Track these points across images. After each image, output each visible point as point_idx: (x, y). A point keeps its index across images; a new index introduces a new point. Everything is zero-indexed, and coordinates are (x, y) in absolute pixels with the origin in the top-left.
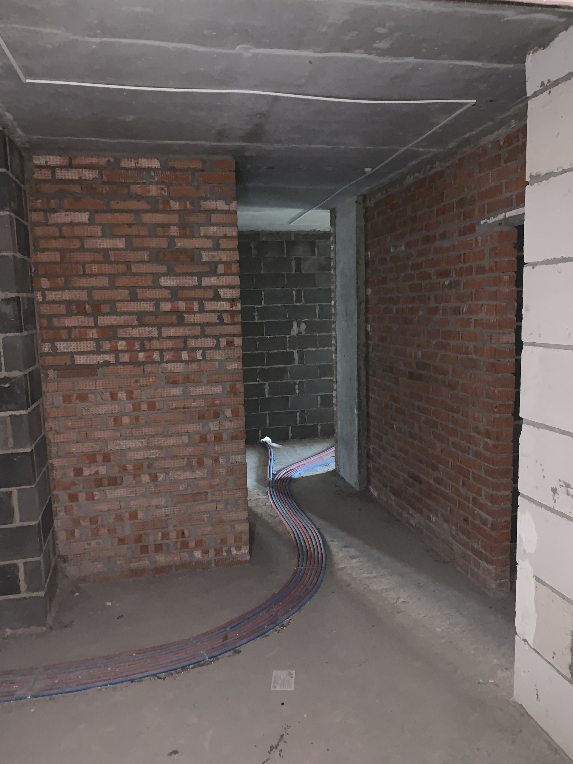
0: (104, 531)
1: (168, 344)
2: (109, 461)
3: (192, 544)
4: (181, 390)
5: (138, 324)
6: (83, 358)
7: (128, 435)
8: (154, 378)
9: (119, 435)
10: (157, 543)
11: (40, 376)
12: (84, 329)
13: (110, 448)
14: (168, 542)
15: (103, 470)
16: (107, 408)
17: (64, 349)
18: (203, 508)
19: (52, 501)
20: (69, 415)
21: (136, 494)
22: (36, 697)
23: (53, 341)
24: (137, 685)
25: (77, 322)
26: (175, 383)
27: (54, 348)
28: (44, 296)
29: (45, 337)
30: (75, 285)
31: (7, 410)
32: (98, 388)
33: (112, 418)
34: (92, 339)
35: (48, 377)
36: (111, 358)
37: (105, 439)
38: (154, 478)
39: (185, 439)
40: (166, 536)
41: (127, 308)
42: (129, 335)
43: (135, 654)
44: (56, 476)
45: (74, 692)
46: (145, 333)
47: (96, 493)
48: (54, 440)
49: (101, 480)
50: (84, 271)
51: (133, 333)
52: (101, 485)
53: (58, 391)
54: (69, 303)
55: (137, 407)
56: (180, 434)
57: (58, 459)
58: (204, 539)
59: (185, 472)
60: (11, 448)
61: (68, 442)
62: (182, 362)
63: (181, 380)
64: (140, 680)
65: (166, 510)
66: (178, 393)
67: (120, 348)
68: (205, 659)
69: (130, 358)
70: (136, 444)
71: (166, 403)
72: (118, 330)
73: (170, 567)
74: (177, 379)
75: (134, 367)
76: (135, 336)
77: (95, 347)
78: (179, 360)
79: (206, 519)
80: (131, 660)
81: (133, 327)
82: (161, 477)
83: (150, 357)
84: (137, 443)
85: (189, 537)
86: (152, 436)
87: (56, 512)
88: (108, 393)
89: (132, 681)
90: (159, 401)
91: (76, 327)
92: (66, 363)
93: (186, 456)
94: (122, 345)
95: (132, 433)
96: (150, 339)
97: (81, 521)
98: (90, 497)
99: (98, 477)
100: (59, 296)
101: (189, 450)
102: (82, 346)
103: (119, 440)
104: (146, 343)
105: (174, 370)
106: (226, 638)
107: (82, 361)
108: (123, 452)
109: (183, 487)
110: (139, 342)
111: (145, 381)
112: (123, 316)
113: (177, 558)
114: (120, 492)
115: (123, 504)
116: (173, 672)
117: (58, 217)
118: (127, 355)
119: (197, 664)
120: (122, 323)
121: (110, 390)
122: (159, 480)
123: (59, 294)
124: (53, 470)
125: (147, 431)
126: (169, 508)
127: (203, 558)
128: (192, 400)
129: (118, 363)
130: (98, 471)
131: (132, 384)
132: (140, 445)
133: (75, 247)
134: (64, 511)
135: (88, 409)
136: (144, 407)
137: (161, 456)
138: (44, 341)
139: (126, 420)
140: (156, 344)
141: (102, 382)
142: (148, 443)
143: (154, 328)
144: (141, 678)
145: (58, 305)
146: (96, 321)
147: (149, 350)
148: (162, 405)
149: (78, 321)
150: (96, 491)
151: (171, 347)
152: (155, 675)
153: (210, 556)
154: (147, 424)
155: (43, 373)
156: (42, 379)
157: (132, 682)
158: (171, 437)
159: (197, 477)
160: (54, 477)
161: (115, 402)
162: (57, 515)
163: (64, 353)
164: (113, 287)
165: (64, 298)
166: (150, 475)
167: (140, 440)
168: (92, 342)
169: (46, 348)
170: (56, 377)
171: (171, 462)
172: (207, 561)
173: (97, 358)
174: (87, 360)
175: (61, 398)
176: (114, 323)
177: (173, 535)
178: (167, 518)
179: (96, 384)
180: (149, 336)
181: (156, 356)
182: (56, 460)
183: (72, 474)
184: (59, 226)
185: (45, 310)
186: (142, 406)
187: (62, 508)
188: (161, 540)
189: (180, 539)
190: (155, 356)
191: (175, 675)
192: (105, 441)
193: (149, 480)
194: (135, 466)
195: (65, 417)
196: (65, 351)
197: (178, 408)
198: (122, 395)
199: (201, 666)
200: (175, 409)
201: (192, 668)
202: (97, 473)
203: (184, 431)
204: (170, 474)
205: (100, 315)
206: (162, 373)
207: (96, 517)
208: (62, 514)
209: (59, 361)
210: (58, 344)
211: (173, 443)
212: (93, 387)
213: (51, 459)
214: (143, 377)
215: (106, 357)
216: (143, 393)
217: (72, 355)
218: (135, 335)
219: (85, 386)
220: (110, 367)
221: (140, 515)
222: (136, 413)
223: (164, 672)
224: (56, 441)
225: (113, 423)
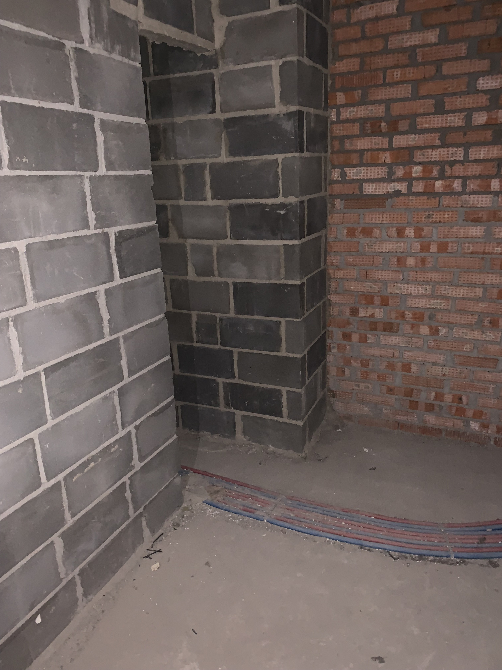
0: (374, 376)
1: (474, 170)
2: (387, 305)
3: (470, 413)
4: (483, 231)
5: (440, 144)
6: (373, 186)
7: (411, 278)
8: (450, 213)
9: (401, 277)
10: (429, 402)
11: (326, 206)
12: (376, 152)
13: (389, 290)
14: (442, 404)
15: (379, 314)
16: (391, 245)
17: (353, 176)
18: (490, 377)
19: (327, 337)
20: (351, 250)
21: (412, 345)
22: (271, 523)
23: (342, 166)
24: (365, 554)
25: (369, 144)
26: (477, 221)
27: (343, 175)
28: (338, 114)
29: (336, 163)
30: (372, 99)
31: (282, 239)
32: (384, 222)
33: (396, 258)
34: (384, 164)
35: (334, 207)
36: (402, 187)
37: (385, 280)
38: (435, 331)
39: (479, 292)
40: (439, 396)
41: (430, 124)
42: (427, 158)
43: (373, 517)
44: (332, 313)
45: (304, 533)
46: (447, 156)
47: (370, 336)
48: (334, 275)
49: (376, 323)
50: (384, 79)
51: (432, 156)
52: (375, 329)
53: (343, 223)
54: (363, 121)
55: (425, 248)
56: (472, 285)
57: (336, 295)
58: (485, 411)
59: (473, 330)
60: (283, 278)
61: (347, 280)
62: (490, 193)
63: (485, 218)
64: (370, 549)
65: (444, 370)
66: (478, 234)
67: (414, 175)
68: (449, 556)
69: (426, 186)
70: (418, 290)
71: (461, 246)
72: (415, 151)
73: (440, 431)
74: (480, 215)
75: (428, 199)
76: (435, 160)
77: (387, 173)
78: (486, 191)
79: (491, 390)
80: (367, 523)
81: (433, 147)
82: (443, 332)
83: (450, 186)
84: (420, 289)
85: (467, 404)
86: (438, 283)
87: (330, 347)
88: (395, 229)
89: (362, 546)
90: (452, 242)
91: (368, 150)
92: (353, 193)
93: (477, 312)
94: (417, 171)
95: (416, 277)
96: (452, 163)
97: (352, 362)
98: (364, 339)
99: (373, 320)
100: (354, 113)
101: (482, 306)
102: (373, 172)
103: (401, 284)
104: (447, 168)
105: (478, 204)
106: (482, 540)
107: (370, 191)
108: (404, 297)
109: (468, 347)
110: (439, 168)
111: (438, 216)
112: (423, 134)
113: (449, 424)
114: (394, 340)
115: (397, 353)
116: (408, 555)
117: (361, 12)
118: (421, 183)
119: (438, 558)
120: (421, 143)
121: (397, 225)
122: (440, 334)
123: (354, 111)
124: (330, 305)
125: (433, 277)
126: (448, 368)
127: (481, 431)
128: (496, 245)
129: (410, 193)
130: (374, 313)
131: (423, 219)
132: (424, 292)
133: (377, 50)
134: (337, 348)
135: (371, 246)
136: (434, 248)
137: (446, 308)
138: (334, 167)
139: (411, 261)
140: (459, 170)
141: (390, 215)
142: (433, 291)
143: (459, 149)
144: (370, 547)
145: (352, 124)
146: (391, 142)
147: (449, 178)
148: (456, 248)
149: (371, 142)
150: (369, 334)
151: (478, 173)
152: (388, 551)
153: (489, 432)
154: (435, 269)
155: (330, 203)
156: (329, 209)
157: (361, 548)
158: (461, 288)
159: (487, 339)
160: (331, 314)
161: (402, 239)
162: (330, 351)
163: (353, 181)
164: (416, 97)
165: (359, 116)
166: (431, 327)
167: (424, 286)
168: (384, 168)
169: (336, 175)
170: (342, 207)
171: (456, 317)
172: (485, 436)
173: (387, 186)
174: (376, 189)
175: (345, 232)
176: (412, 143)
177: (448, 398)
178: (443, 378)
179: (382, 218)
180: (452, 159)
181: (457, 185)
182: (334, 297)
183: (348, 312)
184: (362, 23)
185: (338, 130)
186: (431, 246)
187: (336, 345)
188: (434, 400)
189: (455, 404)
190: (455, 185)
191: (409, 561)
192: (385, 283)
193: (428, 333)
194: (414, 314)
195: (348, 252)
196: (355, 178)
197: (476, 253)
198: (410, 232)
199: (443, 563)
200: (472, 253)
201: (431, 561)
202: (372, 315)
203: (479, 282)
204: (454, 330)
205: (397, 135)
206: (462, 206)
207: (367, 361)
208: (335, 351)
209: (347, 189)
210: (347, 170)
211: (463, 295)
212: (379, 220)
213: (329, 295)
214: (437, 212)
215: (398, 186)
216: (435, 231)
217: (361, 182)
218: (435, 158)
219: (370, 219)
220: (400, 198)
221: (414, 368)
222: (423, 255)
223: (398, 552)
224: (336, 277)
225: (396, 263)
